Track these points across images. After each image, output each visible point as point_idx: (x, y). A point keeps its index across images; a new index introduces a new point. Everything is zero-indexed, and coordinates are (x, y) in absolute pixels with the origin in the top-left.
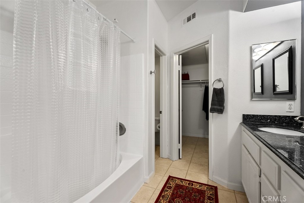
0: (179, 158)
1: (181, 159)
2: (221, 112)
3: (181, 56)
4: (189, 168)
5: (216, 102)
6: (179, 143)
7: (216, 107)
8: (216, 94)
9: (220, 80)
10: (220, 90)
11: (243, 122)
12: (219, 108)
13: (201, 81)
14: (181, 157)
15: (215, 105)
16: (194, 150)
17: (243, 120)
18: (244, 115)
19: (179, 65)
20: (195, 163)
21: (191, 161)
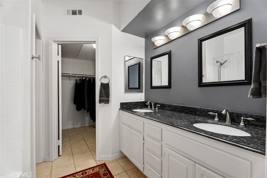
0: (59, 156)
1: (60, 156)
2: (108, 102)
3: (60, 46)
4: (74, 160)
5: (104, 95)
6: (59, 139)
7: (104, 98)
8: (104, 88)
9: (106, 77)
10: (107, 85)
11: (121, 108)
12: (106, 99)
13: (71, 75)
14: (61, 154)
15: (104, 97)
16: (70, 142)
17: (121, 107)
18: (121, 103)
19: (58, 55)
20: (78, 153)
21: (72, 154)
